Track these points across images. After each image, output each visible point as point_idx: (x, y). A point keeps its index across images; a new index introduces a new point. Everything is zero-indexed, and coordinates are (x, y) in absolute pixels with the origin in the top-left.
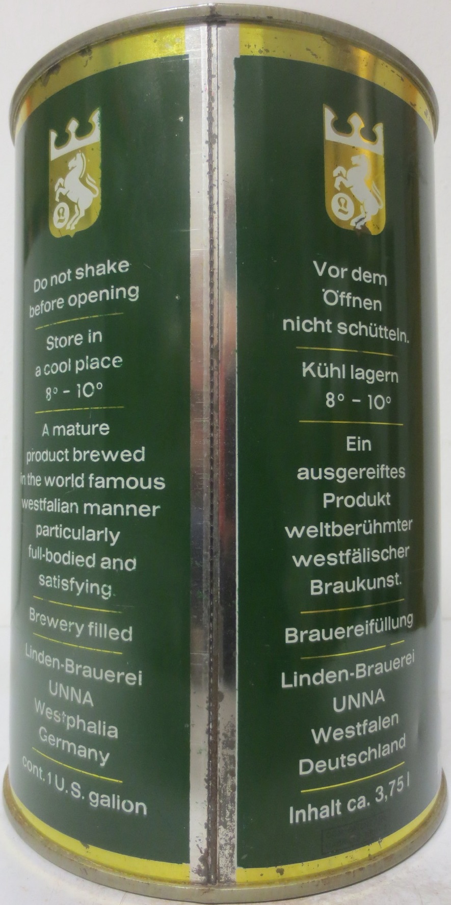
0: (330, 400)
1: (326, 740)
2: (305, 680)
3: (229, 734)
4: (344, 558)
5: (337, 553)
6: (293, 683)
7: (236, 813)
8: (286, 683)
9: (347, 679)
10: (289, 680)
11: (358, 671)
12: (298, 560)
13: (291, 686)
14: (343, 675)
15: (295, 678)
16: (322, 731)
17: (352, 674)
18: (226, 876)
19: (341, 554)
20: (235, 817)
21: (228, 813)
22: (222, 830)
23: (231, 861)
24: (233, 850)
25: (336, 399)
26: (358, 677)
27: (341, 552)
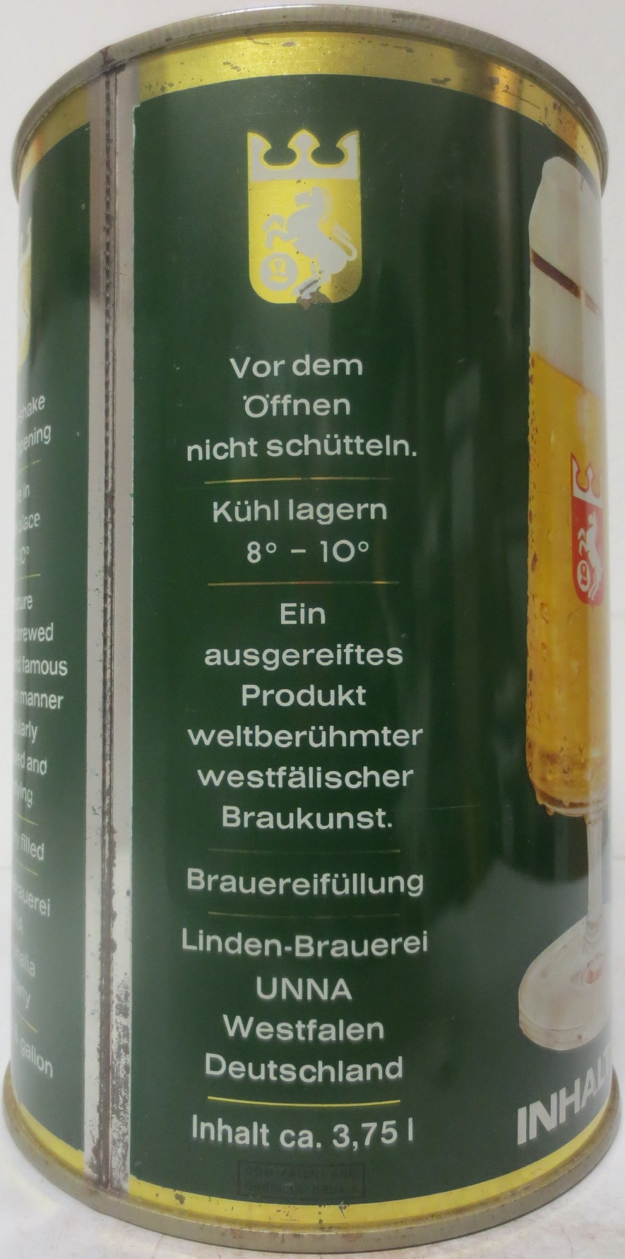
0: (254, 553)
1: (245, 1034)
2: (214, 944)
3: (123, 997)
4: (275, 779)
5: (264, 771)
6: (197, 944)
7: (129, 1102)
8: (189, 943)
9: (279, 953)
10: (193, 940)
11: (298, 946)
12: (205, 776)
13: (194, 948)
14: (273, 948)
15: (201, 938)
16: (238, 1020)
17: (288, 949)
18: (119, 1181)
19: (270, 773)
20: (129, 1108)
21: (121, 1099)
22: (114, 1122)
23: (124, 1164)
24: (126, 1151)
25: (263, 551)
26: (298, 954)
27: (270, 770)
